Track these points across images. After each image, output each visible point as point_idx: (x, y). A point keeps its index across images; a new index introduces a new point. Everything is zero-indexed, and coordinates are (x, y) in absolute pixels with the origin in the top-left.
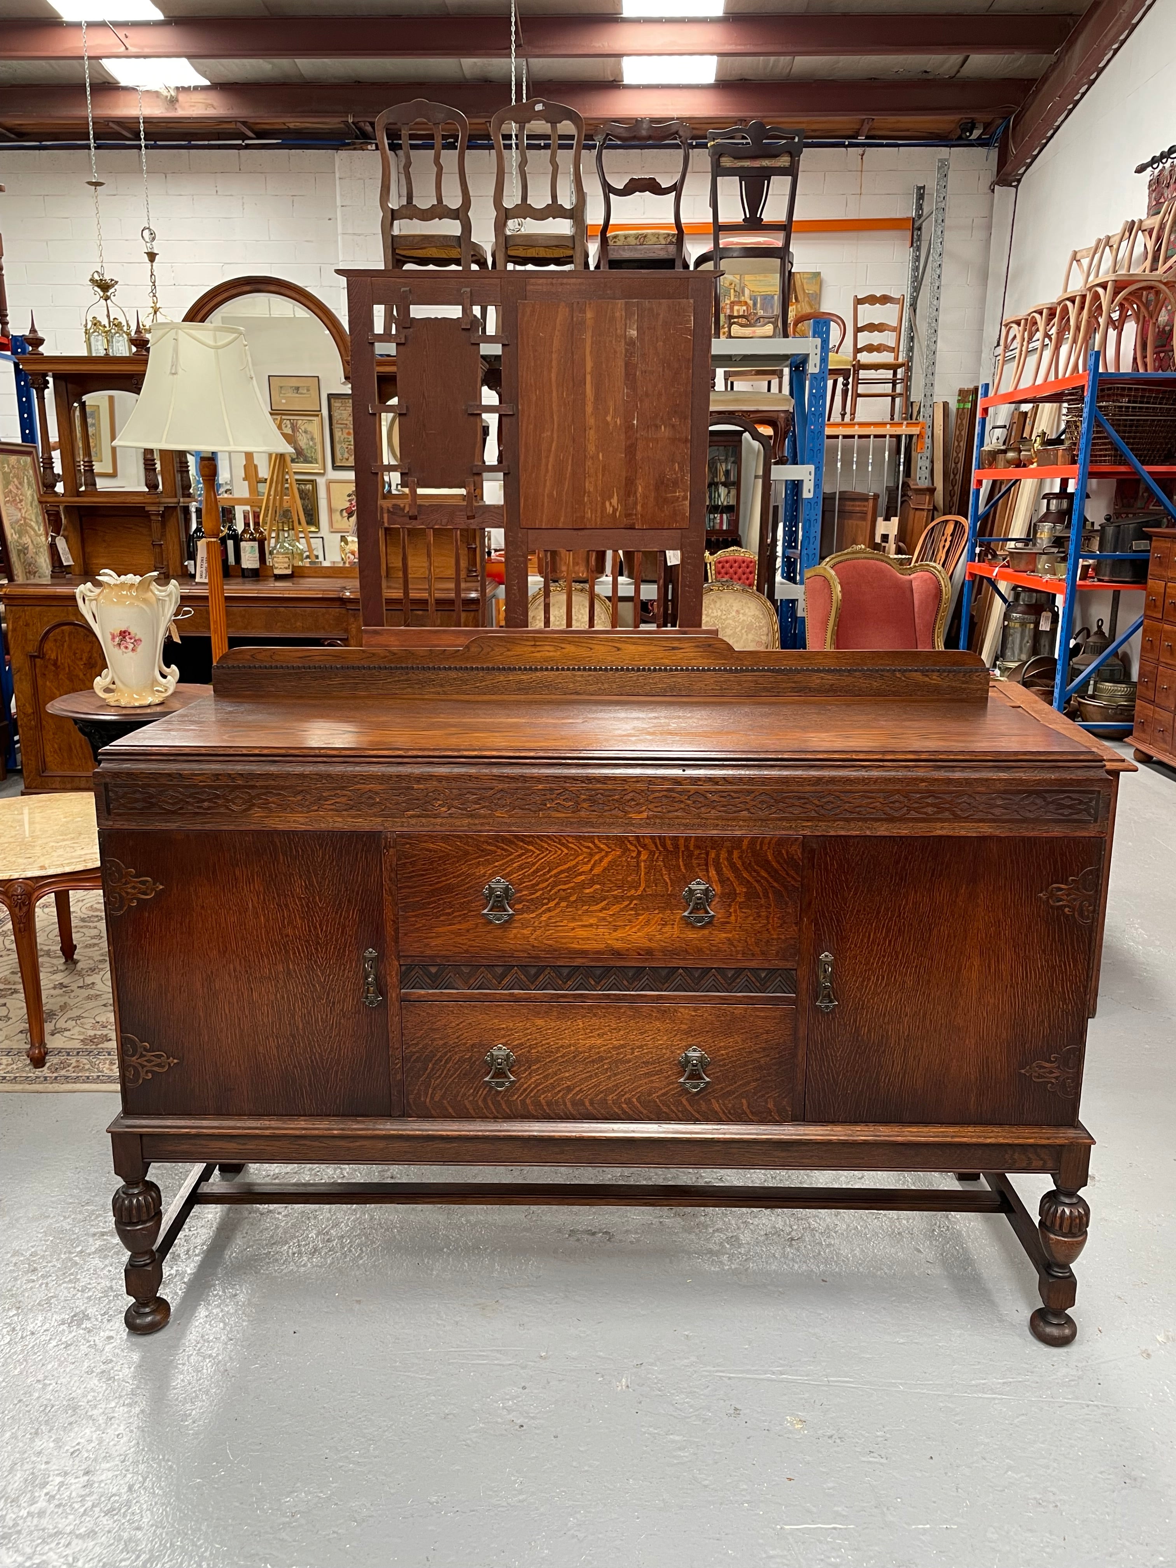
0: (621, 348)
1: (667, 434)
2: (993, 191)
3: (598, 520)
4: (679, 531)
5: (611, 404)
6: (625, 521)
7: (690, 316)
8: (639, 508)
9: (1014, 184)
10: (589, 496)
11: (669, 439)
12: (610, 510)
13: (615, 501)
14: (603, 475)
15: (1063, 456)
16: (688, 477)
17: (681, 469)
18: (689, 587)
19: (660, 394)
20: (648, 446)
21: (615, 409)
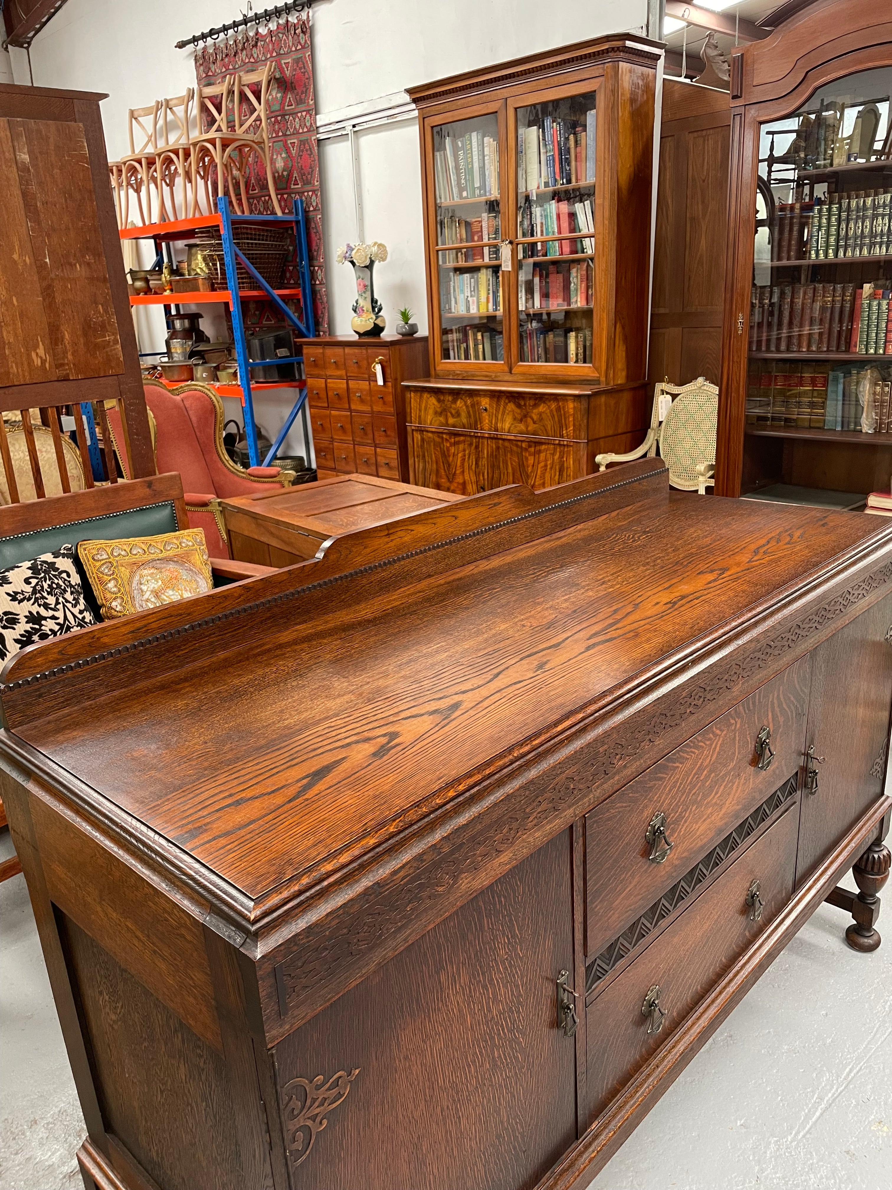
0: (14, 174)
1: (83, 273)
2: (6, 49)
3: (26, 374)
4: (116, 377)
5: (15, 239)
6: (59, 373)
7: (82, 142)
8: (70, 357)
9: (25, 45)
10: (10, 348)
11: (87, 278)
12: (38, 362)
13: (41, 351)
14: (22, 323)
15: (203, 284)
16: (114, 320)
17: (106, 311)
18: (137, 435)
19: (67, 228)
20: (67, 287)
21: (21, 247)
